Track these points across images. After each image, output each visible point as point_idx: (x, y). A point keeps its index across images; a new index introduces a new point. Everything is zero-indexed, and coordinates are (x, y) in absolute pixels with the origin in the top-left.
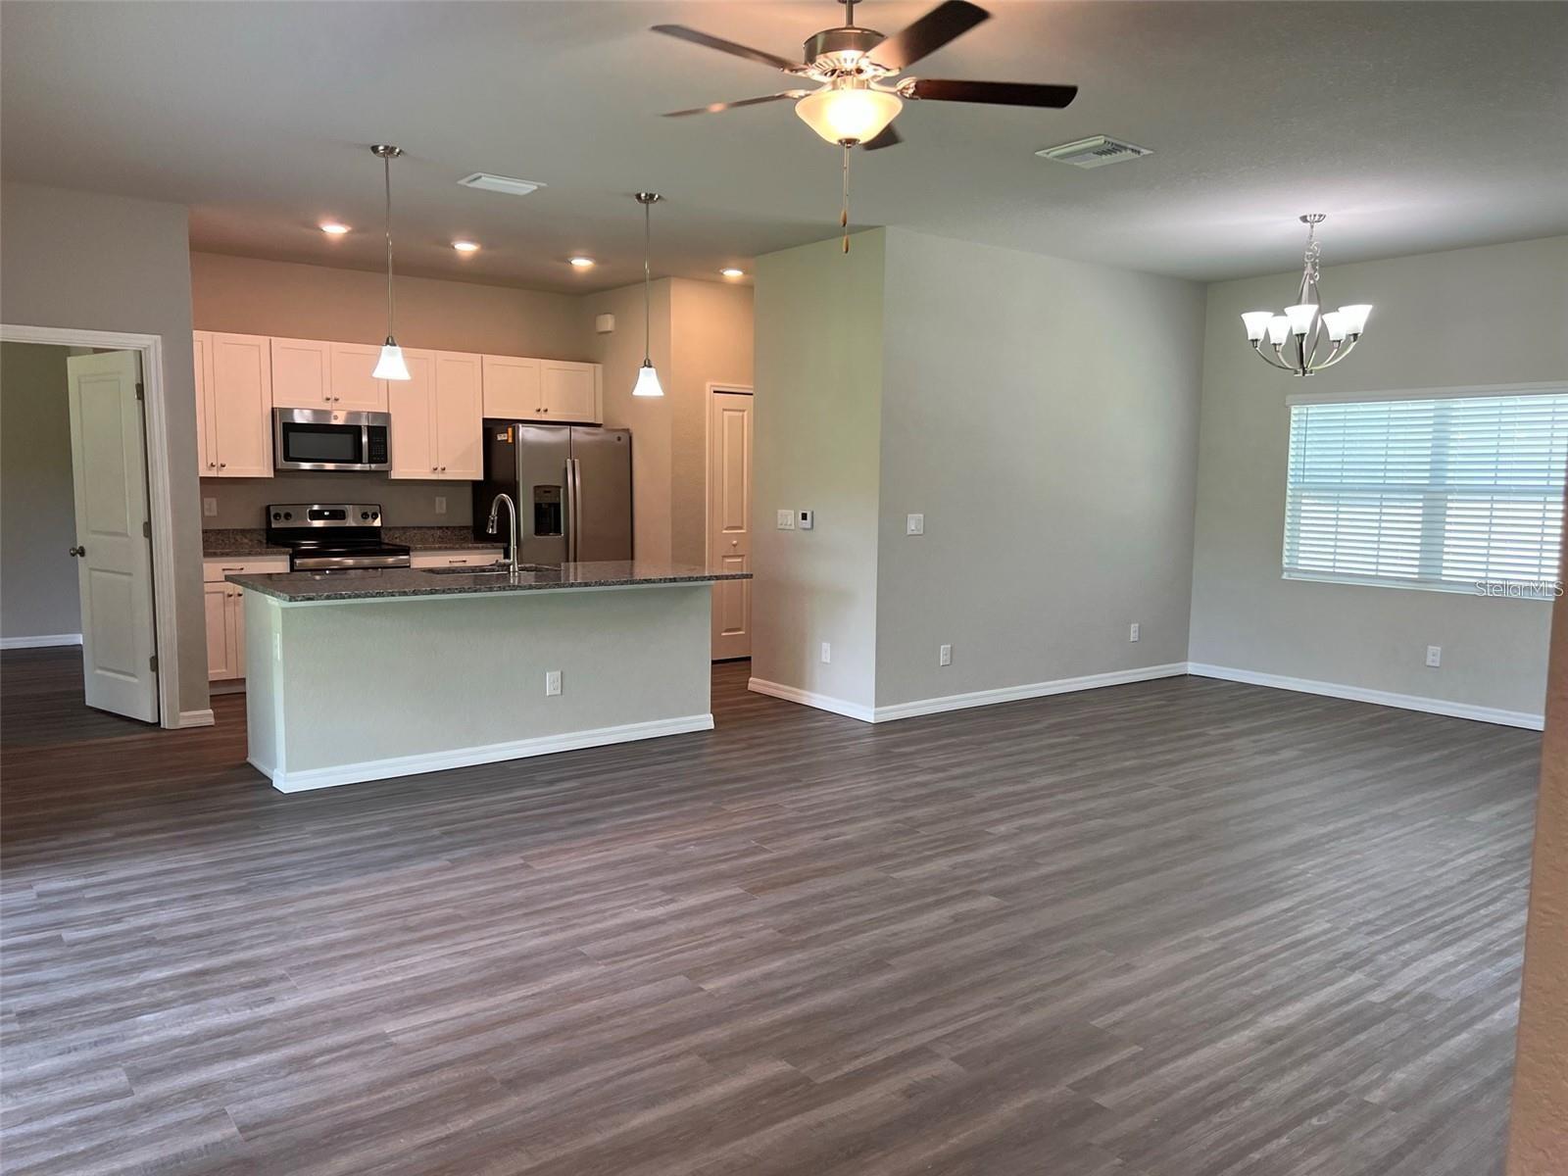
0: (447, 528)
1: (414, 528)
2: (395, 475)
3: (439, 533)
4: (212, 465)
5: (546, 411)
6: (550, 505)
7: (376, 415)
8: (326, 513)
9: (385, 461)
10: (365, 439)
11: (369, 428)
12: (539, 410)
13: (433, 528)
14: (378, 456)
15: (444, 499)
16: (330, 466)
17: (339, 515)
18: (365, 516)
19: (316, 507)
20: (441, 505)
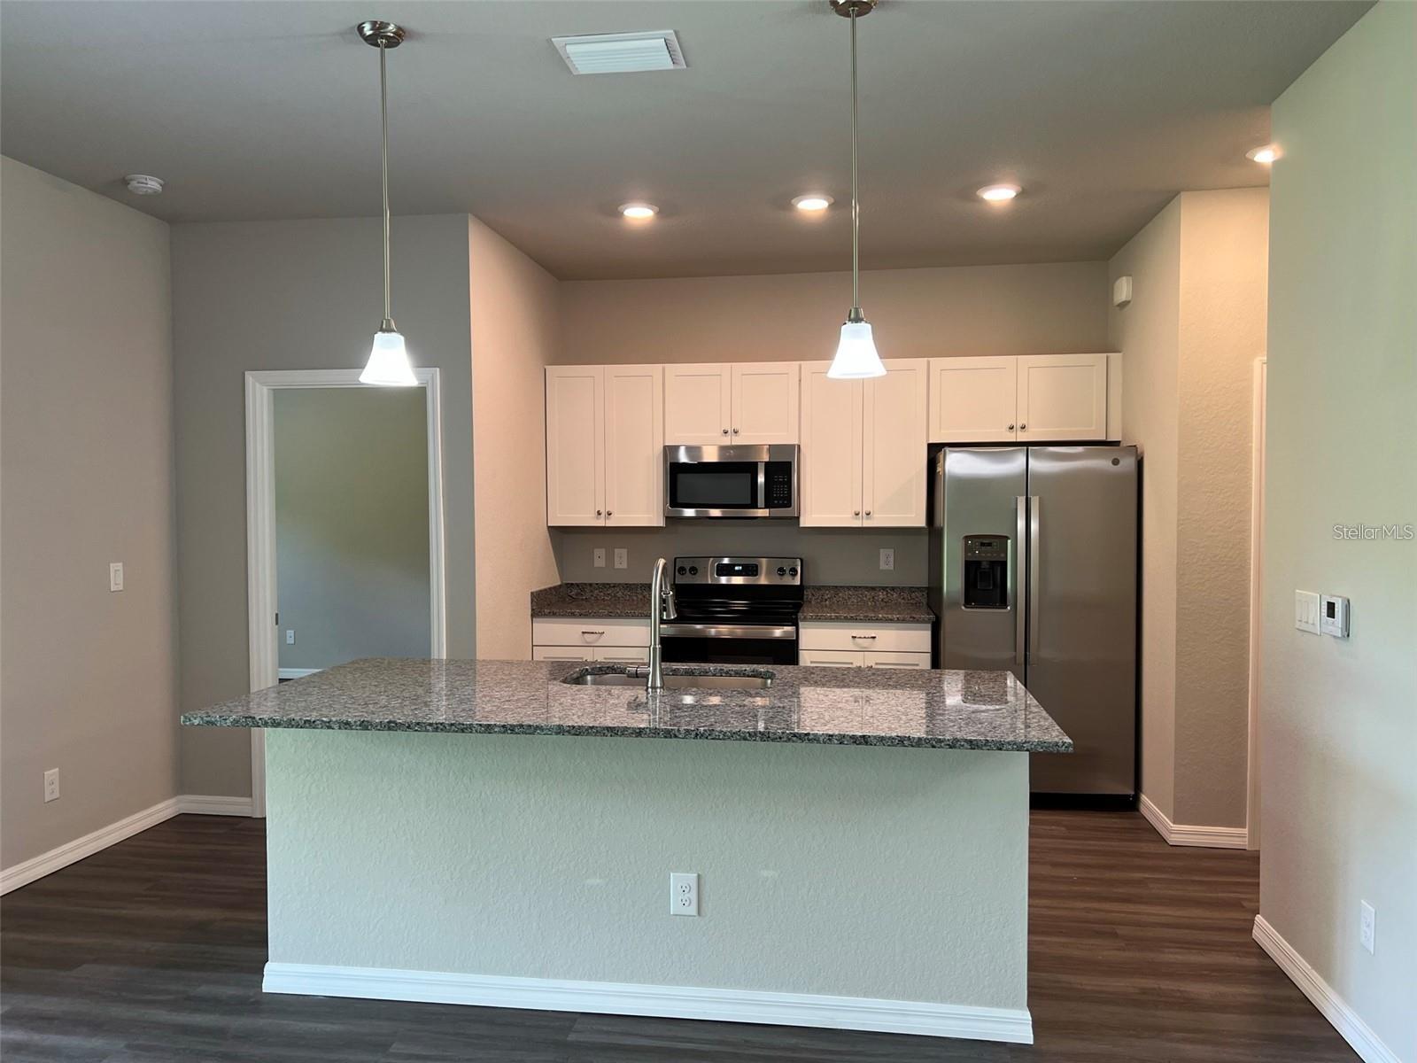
0: (893, 589)
1: (849, 588)
2: (807, 521)
3: (881, 595)
4: (599, 513)
5: (1023, 427)
6: (993, 563)
7: (773, 449)
8: (737, 568)
9: (789, 504)
10: (761, 479)
11: (767, 464)
12: (1012, 428)
13: (873, 589)
14: (781, 498)
15: (891, 552)
16: (715, 513)
17: (751, 570)
18: (781, 571)
19: (726, 561)
20: (886, 560)
